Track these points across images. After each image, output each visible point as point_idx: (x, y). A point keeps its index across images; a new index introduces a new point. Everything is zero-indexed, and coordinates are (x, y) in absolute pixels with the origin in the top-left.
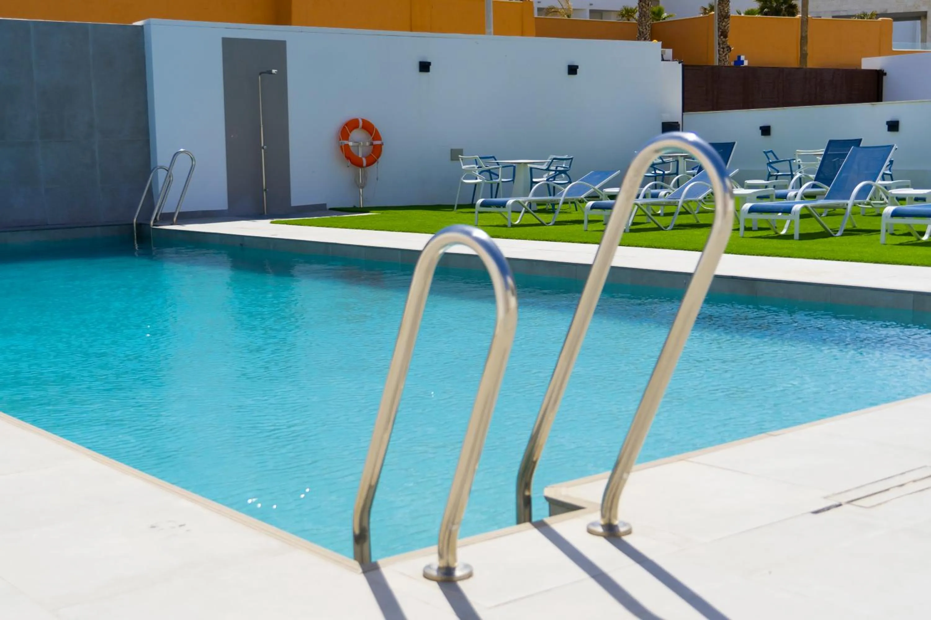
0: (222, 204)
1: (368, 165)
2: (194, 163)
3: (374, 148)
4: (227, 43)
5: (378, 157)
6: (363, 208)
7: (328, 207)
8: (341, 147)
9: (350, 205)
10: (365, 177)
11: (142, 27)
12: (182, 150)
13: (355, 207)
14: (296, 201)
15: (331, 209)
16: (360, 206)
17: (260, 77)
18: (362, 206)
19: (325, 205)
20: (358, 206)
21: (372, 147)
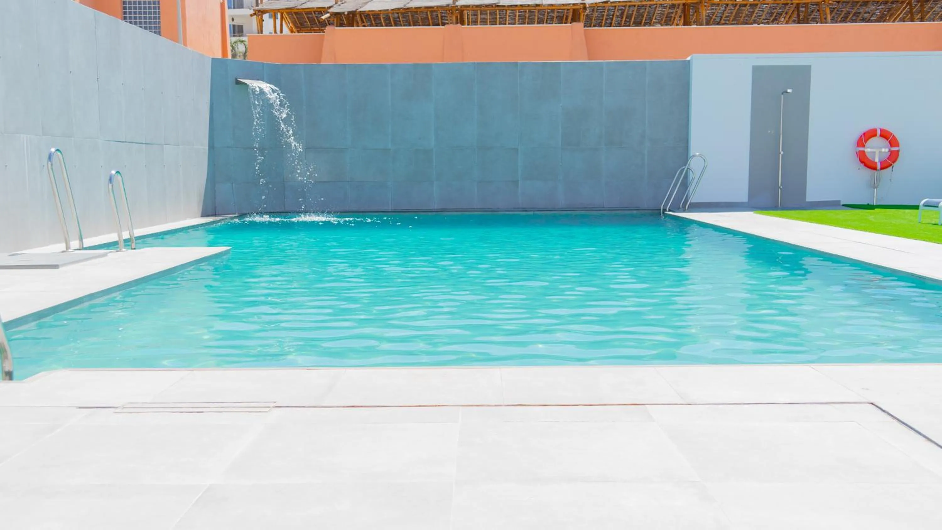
0: (743, 197)
1: (882, 168)
2: (706, 164)
3: (891, 153)
4: (756, 70)
5: (894, 162)
6: (876, 205)
7: (842, 203)
8: (857, 153)
9: (865, 203)
10: (879, 180)
11: (689, 61)
12: (697, 154)
13: (869, 204)
14: (810, 197)
15: (844, 205)
16: (874, 203)
17: (782, 96)
18: (875, 204)
19: (839, 201)
20: (872, 204)
21: (890, 152)
